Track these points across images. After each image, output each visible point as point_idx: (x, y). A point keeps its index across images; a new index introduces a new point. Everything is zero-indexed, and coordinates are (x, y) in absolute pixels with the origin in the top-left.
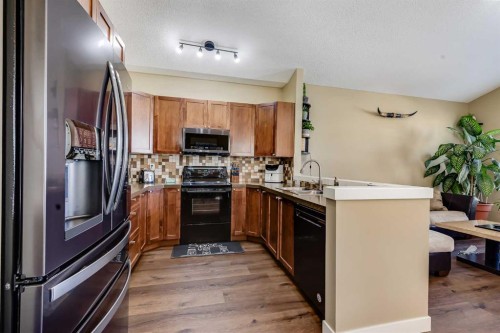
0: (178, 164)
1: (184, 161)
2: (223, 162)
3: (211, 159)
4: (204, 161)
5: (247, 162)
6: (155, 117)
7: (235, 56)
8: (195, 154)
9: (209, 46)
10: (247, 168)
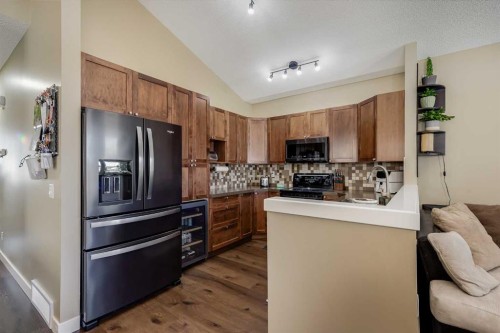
0: (290, 171)
1: (296, 169)
2: (330, 169)
3: (318, 166)
4: (312, 169)
5: (357, 168)
6: (268, 135)
7: (316, 64)
8: (304, 162)
9: (293, 65)
10: (357, 175)
